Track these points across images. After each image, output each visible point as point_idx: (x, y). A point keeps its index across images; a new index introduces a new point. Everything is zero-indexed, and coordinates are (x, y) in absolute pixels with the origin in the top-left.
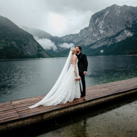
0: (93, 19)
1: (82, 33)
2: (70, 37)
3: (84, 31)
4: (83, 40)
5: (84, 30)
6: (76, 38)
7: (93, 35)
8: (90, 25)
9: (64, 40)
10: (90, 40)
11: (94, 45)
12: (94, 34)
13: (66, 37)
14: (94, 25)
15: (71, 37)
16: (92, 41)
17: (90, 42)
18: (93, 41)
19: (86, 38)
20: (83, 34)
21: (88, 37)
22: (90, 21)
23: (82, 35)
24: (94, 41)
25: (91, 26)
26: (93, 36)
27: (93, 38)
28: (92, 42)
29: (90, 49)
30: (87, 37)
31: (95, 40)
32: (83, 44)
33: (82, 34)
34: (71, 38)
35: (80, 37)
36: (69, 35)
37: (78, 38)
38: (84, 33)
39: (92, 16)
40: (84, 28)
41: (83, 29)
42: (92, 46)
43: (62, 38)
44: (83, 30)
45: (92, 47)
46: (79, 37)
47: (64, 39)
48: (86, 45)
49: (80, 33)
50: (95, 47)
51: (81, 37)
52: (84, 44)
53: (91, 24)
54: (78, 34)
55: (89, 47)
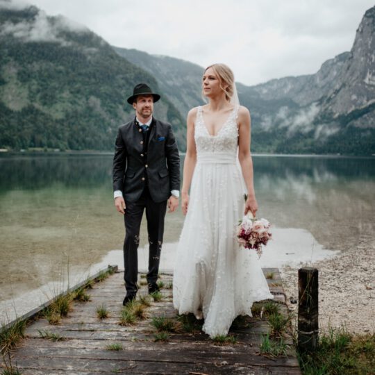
0: (368, 25)
1: (329, 73)
2: (285, 85)
3: (335, 67)
4: (329, 96)
5: (337, 61)
6: (307, 88)
7: (367, 81)
8: (355, 43)
9: (262, 97)
10: (354, 97)
11: (365, 115)
12: (369, 76)
13: (270, 87)
14: (371, 45)
15: (289, 87)
16: (359, 102)
17: (354, 102)
18: (365, 101)
19: (340, 89)
20: (329, 76)
21: (347, 88)
22: (358, 31)
23: (327, 79)
24: (368, 100)
25: (359, 50)
26: (364, 83)
27: (366, 89)
28: (361, 104)
29: (351, 127)
30: (344, 85)
31: (372, 98)
32: (326, 109)
33: (325, 77)
34: (286, 91)
35: (320, 86)
36: (281, 79)
37: (311, 89)
38: (335, 73)
39: (367, 12)
40: (336, 57)
41: (333, 60)
42: (359, 119)
43: (257, 90)
44: (330, 62)
45: (358, 123)
46: (316, 86)
47: (265, 91)
48: (337, 115)
49: (321, 71)
50: (370, 122)
51: (323, 87)
52: (328, 111)
53: (361, 39)
54: (314, 75)
55: (347, 123)
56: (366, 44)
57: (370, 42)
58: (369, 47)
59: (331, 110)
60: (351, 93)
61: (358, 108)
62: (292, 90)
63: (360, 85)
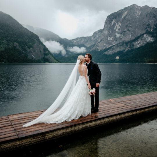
0: (109, 20)
1: (96, 36)
2: (82, 40)
3: (98, 34)
4: (96, 44)
5: (98, 32)
6: (89, 41)
7: (108, 39)
8: (104, 27)
9: (74, 44)
10: (105, 44)
11: (108, 50)
12: (109, 37)
13: (76, 40)
14: (110, 27)
15: (83, 40)
17: (105, 46)
18: (108, 46)
19: (100, 42)
20: (96, 37)
21: (102, 41)
22: (105, 22)
23: (95, 38)
24: (109, 45)
25: (106, 29)
27: (108, 42)
29: (104, 54)
30: (101, 40)
31: (110, 45)
32: (96, 48)
33: (95, 37)
34: (82, 42)
35: (93, 40)
36: (80, 38)
38: (98, 36)
39: (108, 16)
40: (98, 31)
41: (97, 32)
43: (72, 41)
44: (96, 33)
45: (106, 53)
46: (92, 40)
47: (75, 42)
48: (99, 50)
49: (93, 35)
50: (110, 53)
51: (94, 41)
52: (97, 49)
53: (106, 25)
54: (91, 37)
55: (103, 53)
56: (108, 27)
57: (109, 26)
58: (109, 28)
59: (98, 48)
60: (104, 43)
61: (106, 48)
62: (84, 41)
63: (106, 40)
